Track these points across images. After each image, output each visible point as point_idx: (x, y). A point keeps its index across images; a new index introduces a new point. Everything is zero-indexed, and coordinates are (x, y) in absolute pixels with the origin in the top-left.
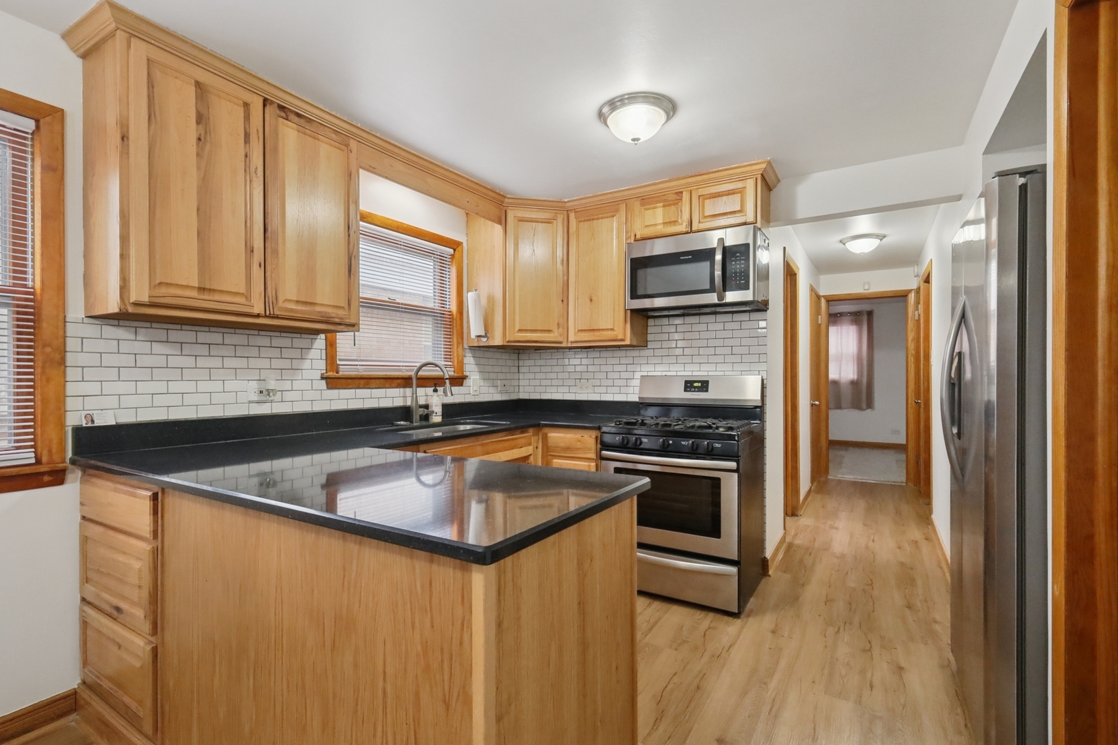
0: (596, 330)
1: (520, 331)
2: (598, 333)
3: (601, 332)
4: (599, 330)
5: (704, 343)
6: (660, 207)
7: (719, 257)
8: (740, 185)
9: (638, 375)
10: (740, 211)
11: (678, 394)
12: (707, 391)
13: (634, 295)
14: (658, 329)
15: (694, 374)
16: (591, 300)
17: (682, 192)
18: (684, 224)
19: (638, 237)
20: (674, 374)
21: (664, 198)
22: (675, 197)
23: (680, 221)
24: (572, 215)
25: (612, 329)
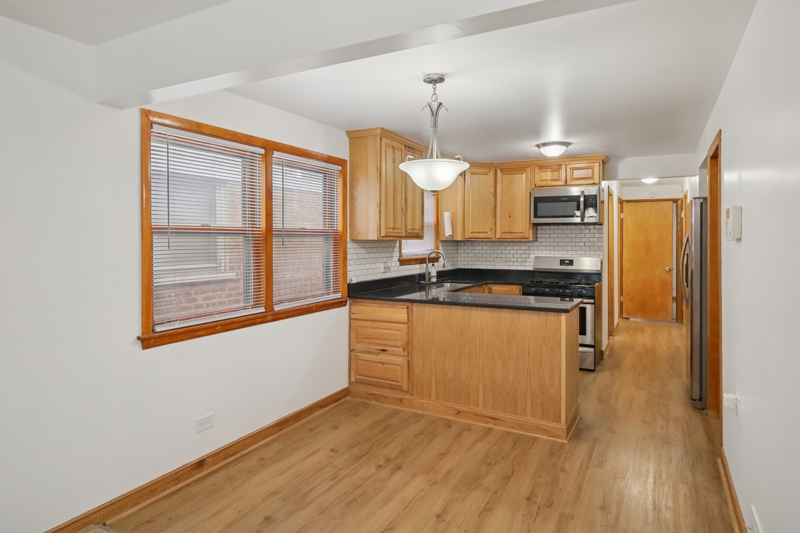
0: (513, 233)
1: (472, 232)
2: (513, 234)
3: (516, 234)
4: (515, 233)
5: (569, 240)
6: (549, 171)
7: (582, 199)
8: (592, 165)
9: (533, 256)
10: (592, 178)
11: (557, 266)
12: (572, 265)
13: (536, 216)
14: (544, 232)
15: (564, 256)
16: (510, 217)
17: (561, 165)
18: (563, 181)
19: (537, 185)
20: (553, 256)
21: (552, 167)
22: (558, 167)
23: (560, 179)
24: (499, 171)
25: (522, 233)
